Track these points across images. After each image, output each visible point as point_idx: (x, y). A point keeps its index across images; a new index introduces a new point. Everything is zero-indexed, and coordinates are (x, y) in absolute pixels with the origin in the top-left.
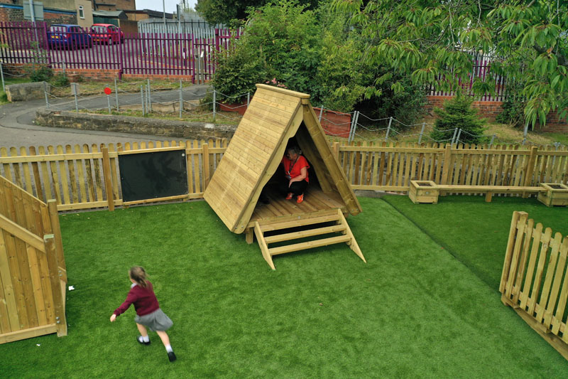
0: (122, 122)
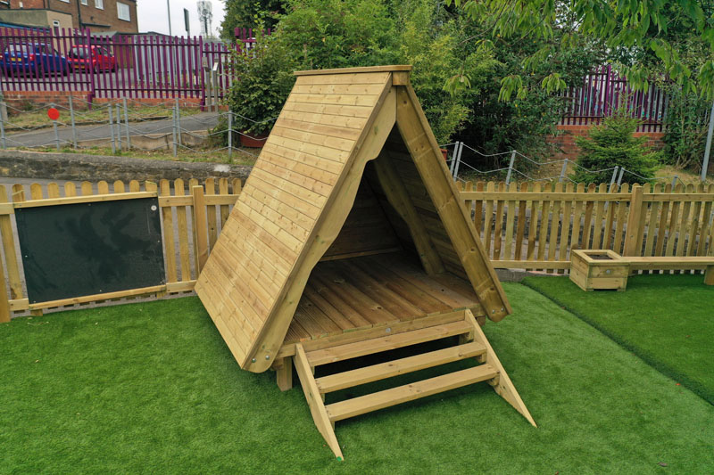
0: (77, 164)
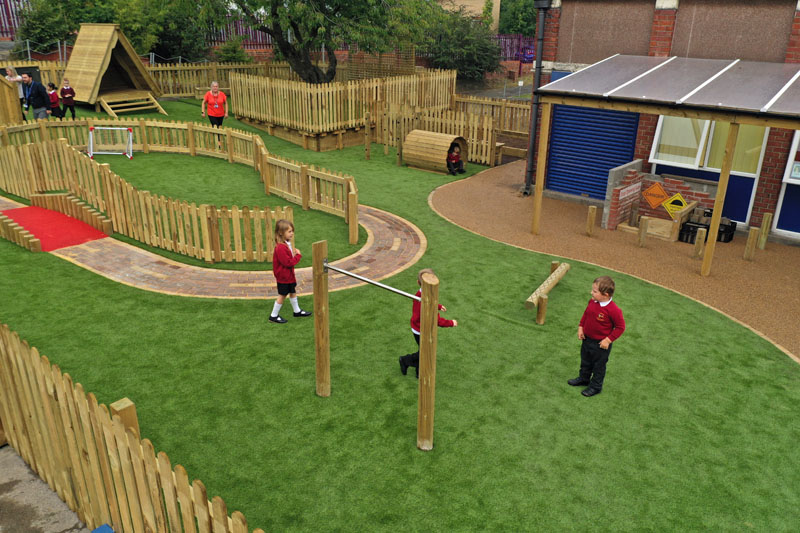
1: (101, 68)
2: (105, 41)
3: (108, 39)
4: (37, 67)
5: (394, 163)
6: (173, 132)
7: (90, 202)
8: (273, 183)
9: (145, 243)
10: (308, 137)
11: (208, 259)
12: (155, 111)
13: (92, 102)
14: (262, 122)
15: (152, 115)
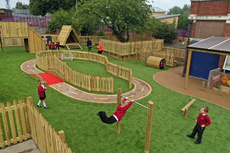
1: (67, 37)
2: (68, 30)
3: (69, 29)
4: (51, 36)
5: (144, 65)
6: (84, 55)
7: (60, 73)
8: (109, 70)
9: (73, 85)
10: (120, 57)
11: (89, 90)
12: (80, 48)
13: (64, 46)
14: (107, 52)
15: (79, 49)
